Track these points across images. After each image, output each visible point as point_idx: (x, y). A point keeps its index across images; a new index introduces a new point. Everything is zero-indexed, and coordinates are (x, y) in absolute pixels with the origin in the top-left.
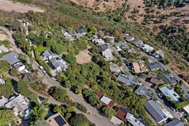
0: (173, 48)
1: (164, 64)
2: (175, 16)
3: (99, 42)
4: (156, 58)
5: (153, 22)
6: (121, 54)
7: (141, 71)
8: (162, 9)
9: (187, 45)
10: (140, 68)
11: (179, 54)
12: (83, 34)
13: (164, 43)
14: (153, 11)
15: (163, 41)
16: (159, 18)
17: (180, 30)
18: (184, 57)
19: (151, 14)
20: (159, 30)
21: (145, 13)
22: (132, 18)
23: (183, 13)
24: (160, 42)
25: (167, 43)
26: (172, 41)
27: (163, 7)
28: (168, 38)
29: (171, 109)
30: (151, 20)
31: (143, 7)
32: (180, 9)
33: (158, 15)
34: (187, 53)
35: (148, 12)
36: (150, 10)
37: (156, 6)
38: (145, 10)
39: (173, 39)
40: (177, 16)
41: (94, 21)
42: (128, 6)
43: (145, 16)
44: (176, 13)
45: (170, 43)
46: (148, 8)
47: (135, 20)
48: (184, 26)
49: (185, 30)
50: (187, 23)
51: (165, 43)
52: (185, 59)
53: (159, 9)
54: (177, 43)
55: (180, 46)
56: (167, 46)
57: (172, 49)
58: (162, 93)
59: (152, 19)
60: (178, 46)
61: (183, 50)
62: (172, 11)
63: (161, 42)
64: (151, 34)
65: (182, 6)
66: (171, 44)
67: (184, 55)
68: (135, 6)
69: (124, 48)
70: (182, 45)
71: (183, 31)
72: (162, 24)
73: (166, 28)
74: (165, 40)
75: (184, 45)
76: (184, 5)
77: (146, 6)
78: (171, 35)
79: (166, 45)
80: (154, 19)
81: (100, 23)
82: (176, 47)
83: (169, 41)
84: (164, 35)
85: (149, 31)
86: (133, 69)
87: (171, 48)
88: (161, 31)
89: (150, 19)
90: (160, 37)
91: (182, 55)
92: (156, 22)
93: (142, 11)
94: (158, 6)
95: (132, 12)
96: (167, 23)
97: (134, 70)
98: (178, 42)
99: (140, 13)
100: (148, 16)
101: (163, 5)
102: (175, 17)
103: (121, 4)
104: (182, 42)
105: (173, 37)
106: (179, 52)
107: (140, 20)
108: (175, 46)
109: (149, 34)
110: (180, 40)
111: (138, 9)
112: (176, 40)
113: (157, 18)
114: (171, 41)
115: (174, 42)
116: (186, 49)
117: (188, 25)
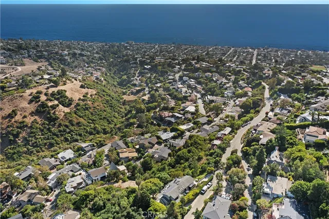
0: (46, 146)
26: (36, 142)
28: (25, 145)
39: (32, 140)
45: (35, 145)
50: (13, 117)
51: (32, 152)
52: (71, 142)
54: (42, 140)
55: (48, 139)
56: (38, 152)
63: (25, 155)
66: (38, 147)
67: (65, 142)
70: (48, 137)
71: (26, 126)
74: (26, 149)
75: (51, 135)
78: (19, 140)
79: (35, 152)
82: (48, 144)
83: (31, 146)
84: (14, 148)
87: (43, 149)
90: (14, 153)
98: (40, 138)
104: (42, 135)
106: (59, 144)
108: (46, 144)
112: (36, 139)
114: (33, 144)
115: (39, 142)
116: (57, 136)
117: (18, 117)
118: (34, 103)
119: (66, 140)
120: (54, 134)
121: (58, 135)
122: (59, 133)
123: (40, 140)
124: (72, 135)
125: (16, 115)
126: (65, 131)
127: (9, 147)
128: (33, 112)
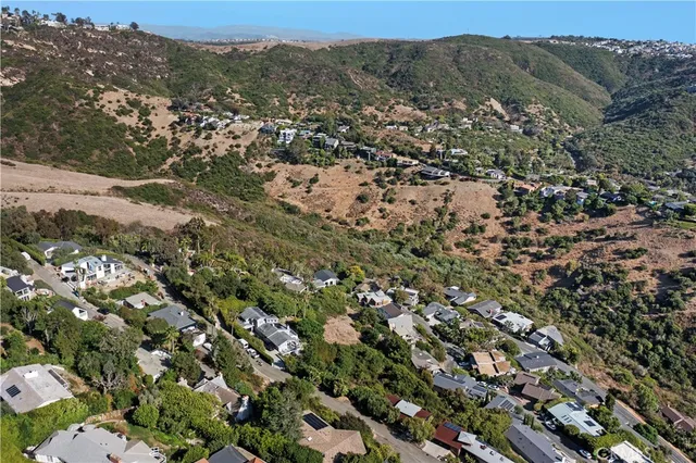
0: (595, 327)
1: (563, 361)
2: (589, 239)
3: (377, 300)
4: (540, 346)
5: (529, 259)
6: (440, 333)
7: (497, 372)
8: (552, 222)
9: (631, 318)
10: (494, 365)
11: (612, 343)
12: (329, 281)
13: (566, 314)
14: (525, 228)
15: (562, 310)
16: (544, 246)
17: (607, 276)
18: (629, 353)
19: (520, 236)
20: (550, 280)
21: (503, 234)
22: (465, 246)
23: (611, 232)
24: (554, 312)
25: (574, 315)
26: (590, 309)
27: (555, 217)
28: (577, 301)
29: (580, 453)
30: (523, 253)
31: (497, 218)
32: (601, 222)
33: (542, 238)
34: (635, 340)
35: (511, 231)
36: (518, 224)
37: (534, 214)
38: (502, 224)
39: (591, 302)
40: (597, 241)
41: (355, 254)
42: (452, 214)
43: (504, 241)
44: (592, 232)
45: (583, 312)
46: (510, 219)
47: (475, 252)
48: (616, 265)
49: (620, 275)
50: (624, 258)
51: (569, 316)
52: (632, 357)
53: (542, 221)
54: (603, 313)
55: (612, 320)
56: (576, 324)
57: (592, 331)
58: (557, 420)
59: (524, 249)
60: (607, 321)
61: (624, 330)
62: (581, 227)
63: (558, 311)
64: (527, 292)
65: (605, 212)
66: (586, 317)
67: (628, 348)
68: (473, 214)
69: (446, 318)
70: (618, 318)
71: (617, 279)
72: (556, 262)
73: (569, 273)
74: (568, 305)
75: (623, 319)
76: (611, 212)
77: (506, 215)
78: (583, 290)
79: (571, 320)
80: (533, 250)
81: (373, 259)
82: (602, 326)
83: (580, 309)
84: (565, 293)
85: (520, 283)
86: (474, 367)
87: (587, 328)
88: (556, 280)
89: (518, 248)
90: (554, 299)
91: (622, 348)
92: (537, 257)
93: (493, 228)
94: (539, 213)
95: (465, 232)
96: (570, 259)
97: (477, 370)
98: (605, 309)
99: (489, 233)
100: (514, 241)
101: (552, 211)
102: (589, 243)
103: (431, 210)
104: (616, 309)
105: (591, 297)
106: (612, 340)
107: (491, 252)
108: (599, 323)
109: (519, 291)
110: (611, 304)
111: (482, 222)
112: (599, 306)
113: (539, 247)
114: (586, 308)
115: (595, 312)
116: (631, 328)
117: (629, 263)
118: (690, 259)
119: (633, 347)
120: (631, 323)
121: (634, 328)
122: (638, 327)
123: (601, 311)
124: (652, 350)
125: (633, 257)
126: (653, 333)
127: (564, 289)
128: (660, 272)
